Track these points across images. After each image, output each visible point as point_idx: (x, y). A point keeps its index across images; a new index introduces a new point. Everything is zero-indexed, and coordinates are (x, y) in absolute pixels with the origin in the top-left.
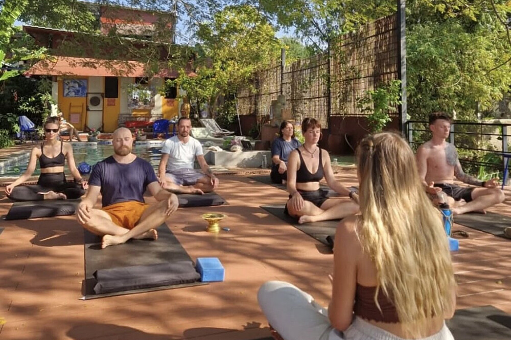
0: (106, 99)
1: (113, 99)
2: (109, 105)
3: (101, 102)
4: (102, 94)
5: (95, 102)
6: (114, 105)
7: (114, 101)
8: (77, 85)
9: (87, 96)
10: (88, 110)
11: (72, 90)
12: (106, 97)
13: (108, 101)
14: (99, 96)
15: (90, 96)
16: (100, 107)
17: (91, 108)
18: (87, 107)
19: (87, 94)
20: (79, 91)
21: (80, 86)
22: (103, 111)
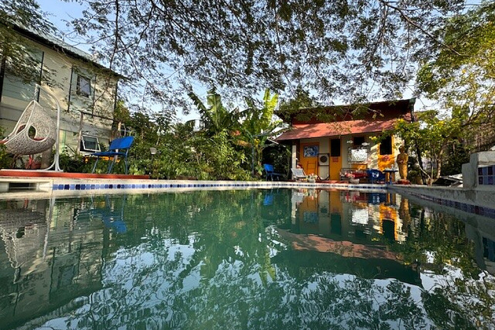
0: (331, 158)
1: (336, 157)
2: (333, 161)
3: (328, 160)
4: (328, 154)
5: (324, 159)
6: (338, 161)
7: (338, 158)
8: (312, 150)
9: (318, 157)
10: (319, 165)
11: (309, 153)
12: (332, 156)
13: (333, 159)
14: (326, 156)
15: (320, 156)
16: (327, 163)
17: (321, 164)
18: (318, 163)
19: (318, 154)
20: (313, 153)
21: (314, 150)
22: (329, 165)
